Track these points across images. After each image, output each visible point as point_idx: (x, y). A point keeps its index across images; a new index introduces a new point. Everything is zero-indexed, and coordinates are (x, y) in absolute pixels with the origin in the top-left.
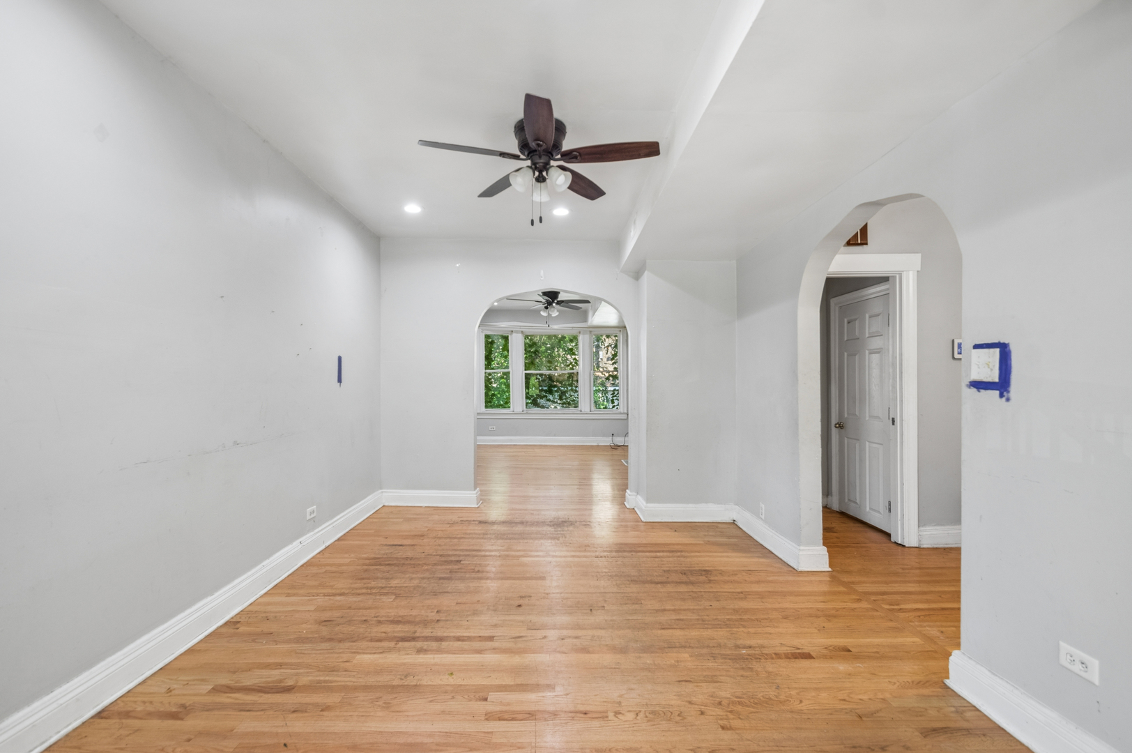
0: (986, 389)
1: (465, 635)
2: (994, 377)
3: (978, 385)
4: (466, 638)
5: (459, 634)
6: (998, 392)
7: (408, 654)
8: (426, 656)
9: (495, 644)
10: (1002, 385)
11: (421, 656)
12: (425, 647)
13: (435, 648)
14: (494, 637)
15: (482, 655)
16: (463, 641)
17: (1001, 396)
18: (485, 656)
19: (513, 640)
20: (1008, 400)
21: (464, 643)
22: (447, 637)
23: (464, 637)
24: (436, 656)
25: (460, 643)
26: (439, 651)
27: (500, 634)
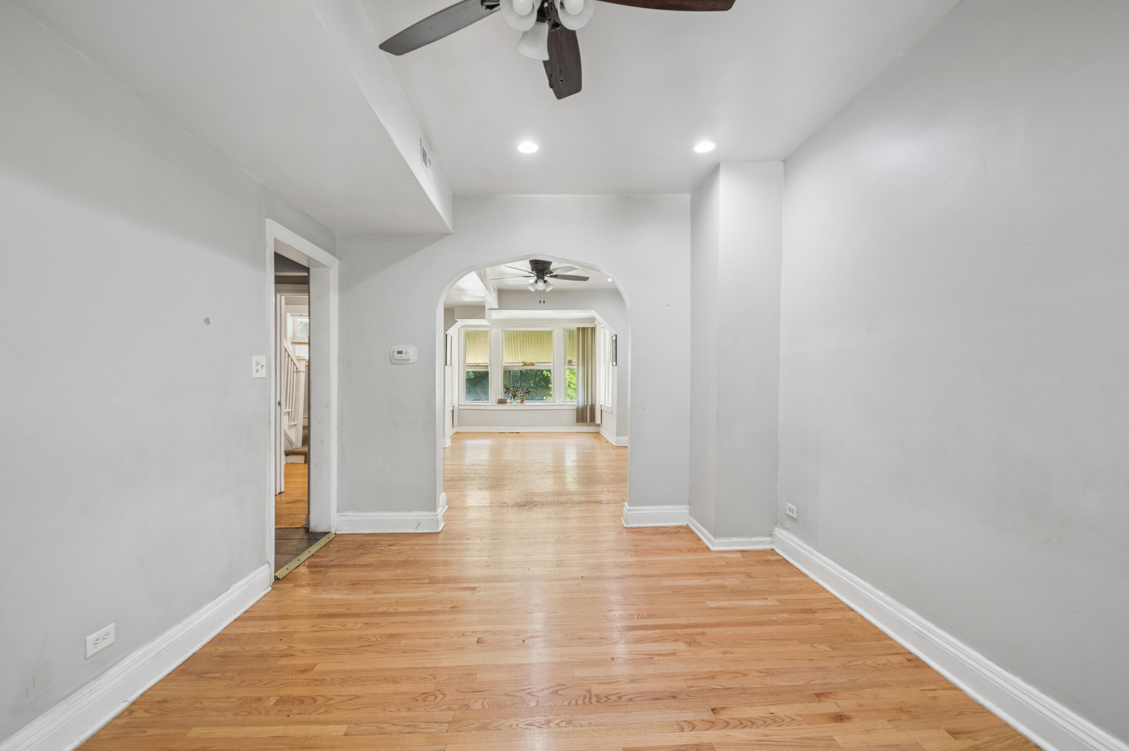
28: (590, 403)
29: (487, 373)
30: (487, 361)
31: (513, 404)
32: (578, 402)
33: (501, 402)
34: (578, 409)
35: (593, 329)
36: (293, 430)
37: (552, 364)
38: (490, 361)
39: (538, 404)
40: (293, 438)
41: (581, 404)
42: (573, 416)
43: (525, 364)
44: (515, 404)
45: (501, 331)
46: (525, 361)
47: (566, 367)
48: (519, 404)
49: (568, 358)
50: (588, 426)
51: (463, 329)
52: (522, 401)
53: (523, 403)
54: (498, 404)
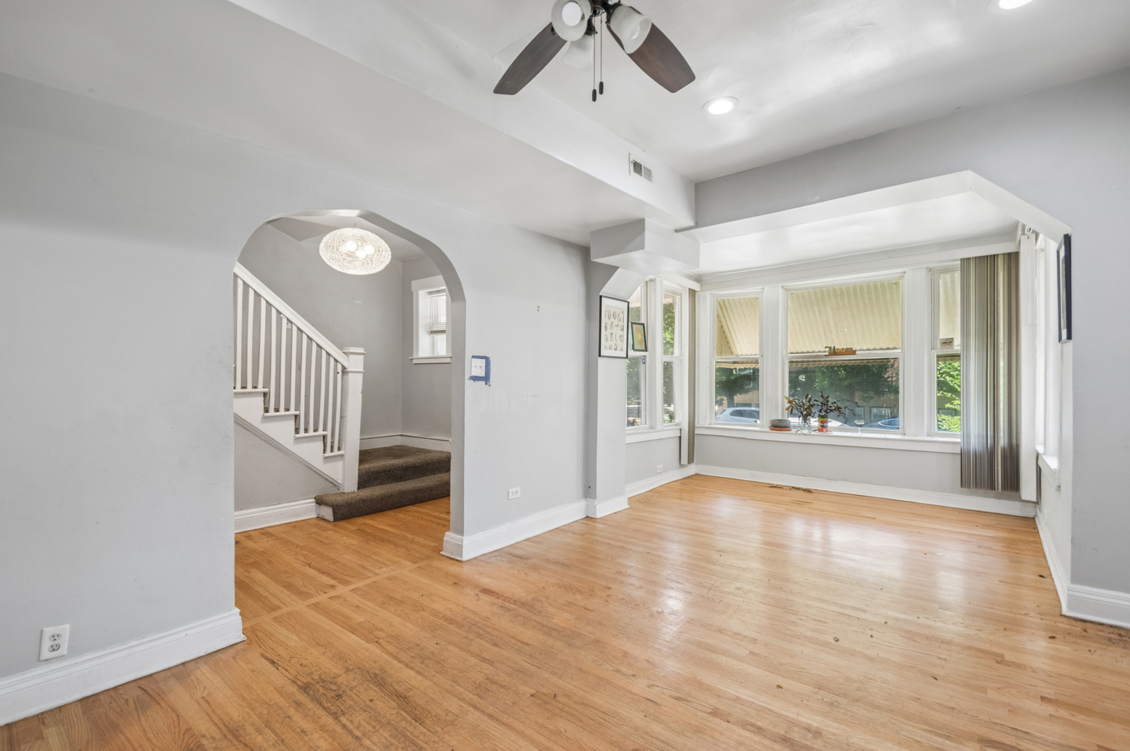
0: (478, 380)
1: (748, 734)
2: (483, 374)
3: (475, 378)
4: (749, 727)
5: (756, 738)
6: (484, 382)
7: (834, 735)
8: (809, 722)
9: (713, 701)
10: (486, 379)
11: (815, 725)
12: (810, 735)
13: (796, 729)
14: (710, 713)
15: (738, 695)
16: (753, 725)
17: (486, 384)
18: (734, 693)
19: (689, 699)
20: (490, 386)
21: (753, 721)
22: (775, 741)
23: (751, 731)
24: (795, 716)
25: (759, 724)
26: (792, 723)
27: (700, 714)
28: (1003, 441)
29: (756, 371)
30: (757, 351)
31: (804, 431)
32: (966, 436)
33: (779, 426)
34: (964, 455)
35: (1013, 259)
36: (339, 465)
37: (900, 351)
38: (761, 347)
39: (859, 434)
40: (339, 478)
41: (976, 444)
42: (952, 469)
43: (834, 352)
44: (806, 432)
45: (781, 289)
46: (834, 347)
47: (935, 353)
48: (816, 433)
49: (943, 335)
50: (999, 499)
51: (708, 294)
52: (823, 426)
53: (824, 430)
54: (772, 429)
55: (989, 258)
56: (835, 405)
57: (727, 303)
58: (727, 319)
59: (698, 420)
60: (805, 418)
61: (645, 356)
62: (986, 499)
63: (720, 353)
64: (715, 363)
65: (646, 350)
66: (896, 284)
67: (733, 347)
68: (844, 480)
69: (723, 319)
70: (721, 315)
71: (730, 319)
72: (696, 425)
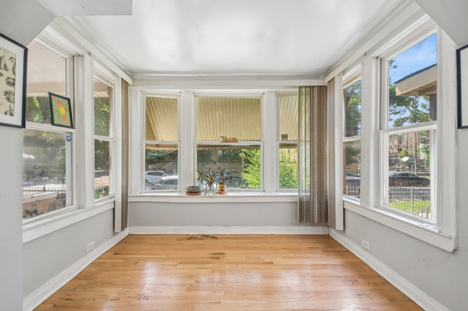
29: (176, 152)
31: (209, 193)
34: (300, 203)
38: (179, 135)
43: (225, 140)
44: (211, 194)
45: (192, 94)
46: (226, 137)
47: (278, 142)
48: (217, 195)
49: (282, 132)
50: (313, 226)
51: (138, 89)
52: (222, 190)
53: (223, 193)
54: (188, 195)
55: (311, 87)
56: (229, 175)
57: (152, 100)
58: (153, 115)
59: (131, 190)
60: (210, 184)
61: (71, 133)
62: (307, 227)
63: (148, 138)
64: (145, 145)
65: (72, 126)
66: (258, 100)
67: (156, 135)
68: (234, 225)
69: (149, 115)
70: (149, 112)
71: (155, 116)
72: (129, 195)
